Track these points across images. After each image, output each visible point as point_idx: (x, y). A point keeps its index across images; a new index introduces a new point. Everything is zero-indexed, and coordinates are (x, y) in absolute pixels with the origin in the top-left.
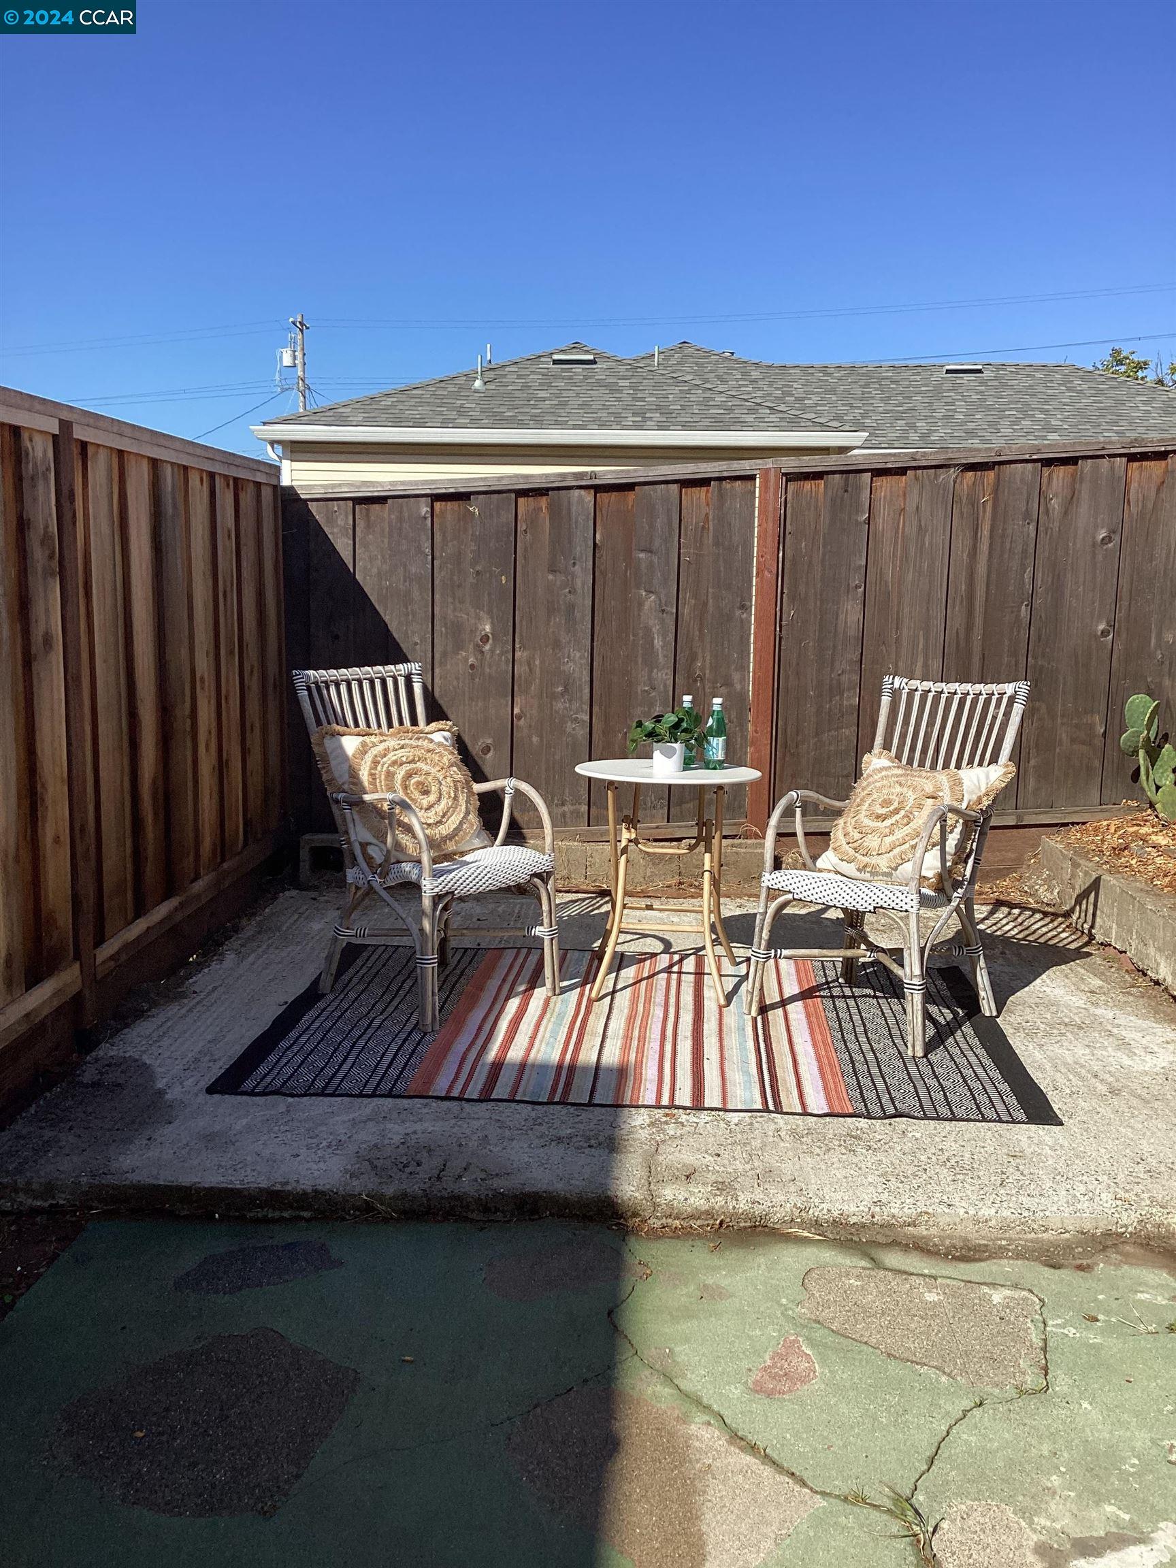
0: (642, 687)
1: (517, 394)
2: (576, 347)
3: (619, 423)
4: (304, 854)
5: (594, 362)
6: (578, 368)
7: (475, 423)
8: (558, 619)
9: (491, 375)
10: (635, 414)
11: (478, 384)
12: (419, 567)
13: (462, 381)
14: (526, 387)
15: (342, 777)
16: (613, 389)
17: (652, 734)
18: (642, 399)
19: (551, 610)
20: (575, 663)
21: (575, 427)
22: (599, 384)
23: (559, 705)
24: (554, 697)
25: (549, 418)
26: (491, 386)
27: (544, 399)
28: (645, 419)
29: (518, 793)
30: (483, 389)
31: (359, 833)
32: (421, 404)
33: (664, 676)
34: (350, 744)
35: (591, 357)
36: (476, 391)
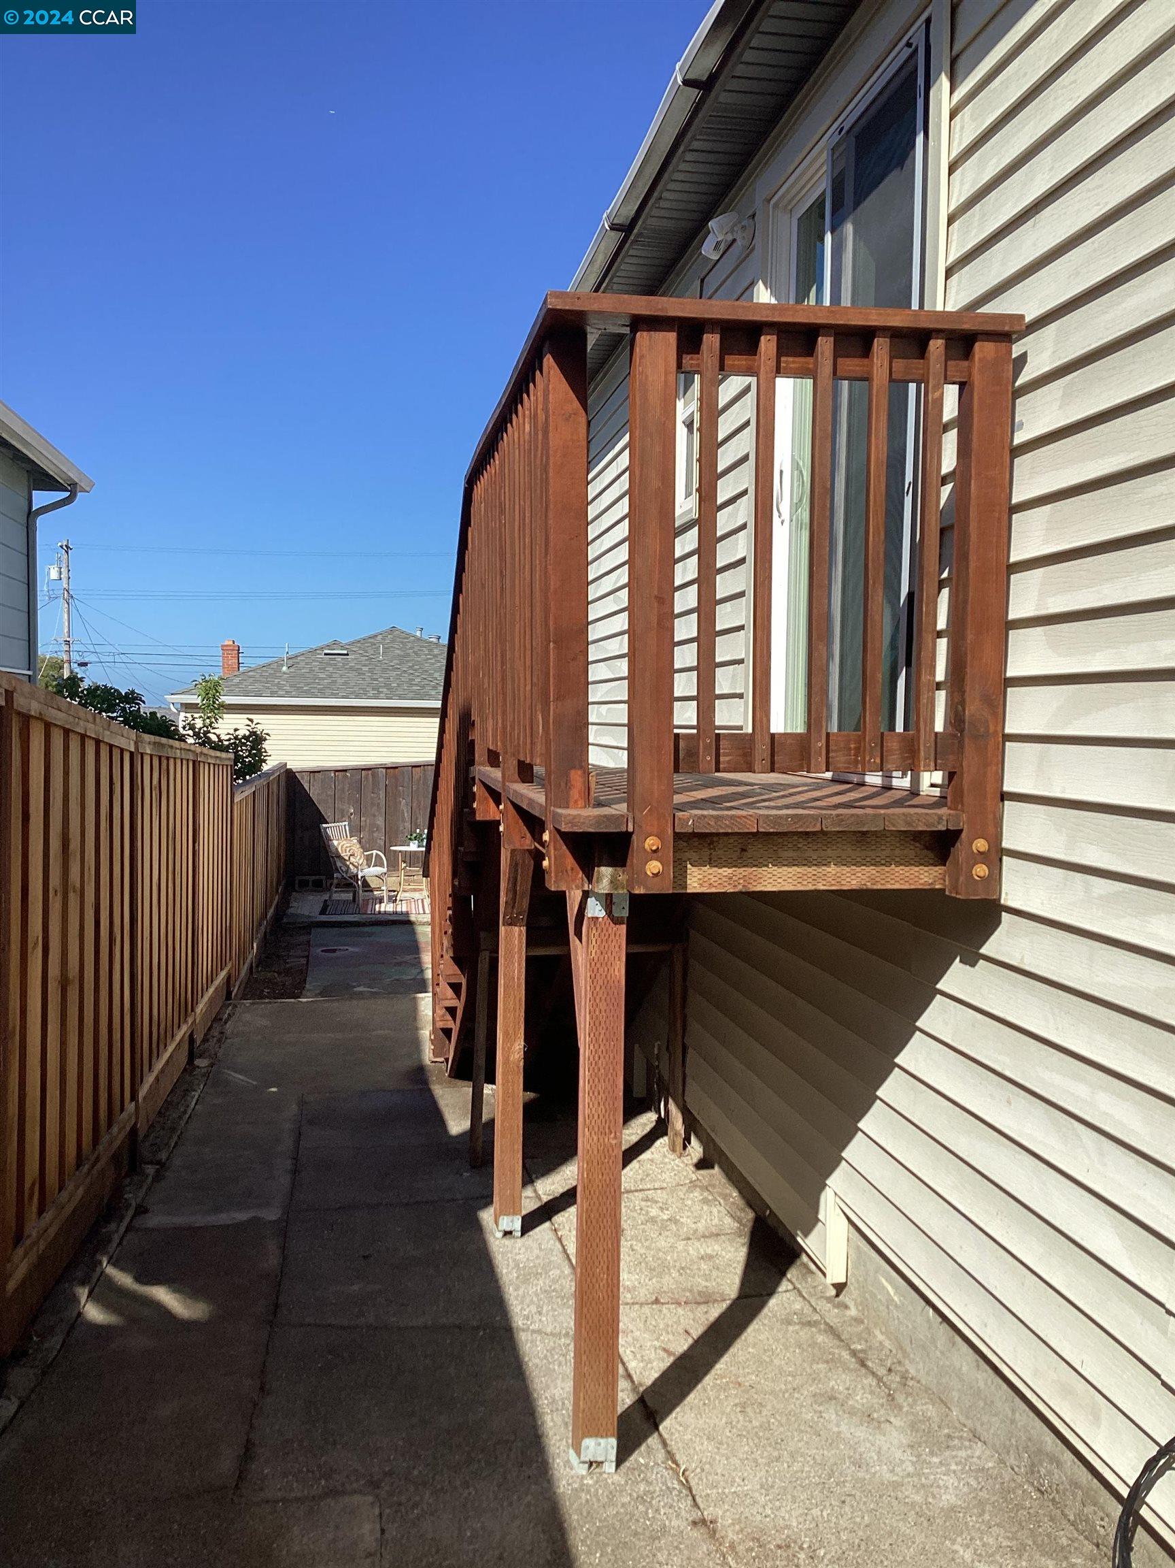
0: (401, 828)
1: (308, 675)
2: (335, 643)
3: (365, 694)
4: (297, 882)
5: (347, 655)
6: (339, 658)
7: (288, 694)
8: (375, 808)
9: (291, 662)
10: (373, 689)
11: (284, 669)
12: (331, 793)
13: (275, 666)
14: (311, 670)
15: (334, 851)
16: (360, 673)
17: (410, 839)
18: (376, 680)
19: (373, 804)
20: (380, 821)
21: (343, 697)
22: (351, 668)
23: (375, 835)
24: (373, 832)
25: (328, 691)
26: (292, 670)
27: (323, 679)
28: (380, 692)
29: (377, 854)
30: (288, 671)
31: (339, 864)
32: (256, 681)
33: (408, 825)
34: (335, 843)
35: (345, 652)
36: (284, 673)
